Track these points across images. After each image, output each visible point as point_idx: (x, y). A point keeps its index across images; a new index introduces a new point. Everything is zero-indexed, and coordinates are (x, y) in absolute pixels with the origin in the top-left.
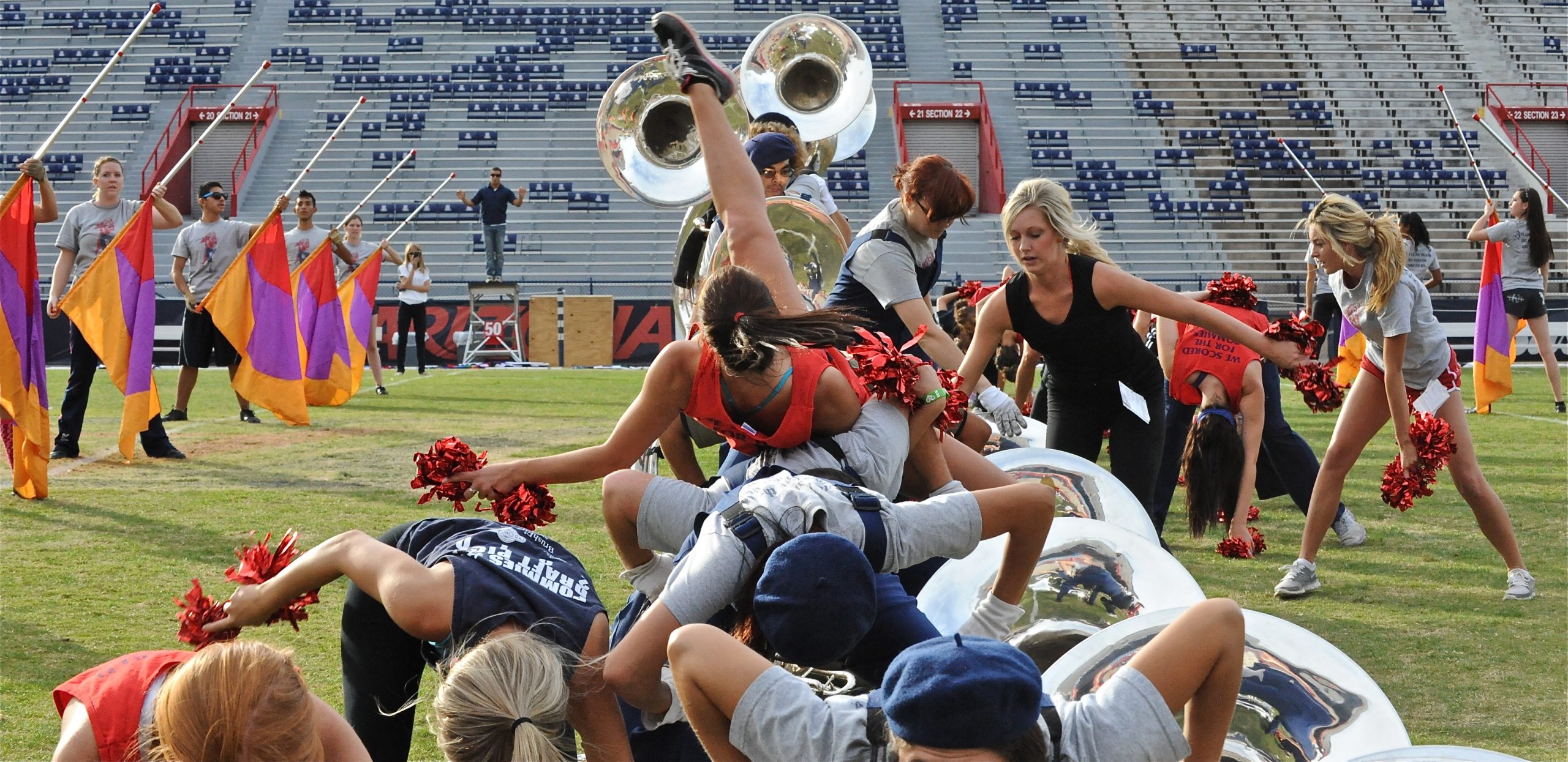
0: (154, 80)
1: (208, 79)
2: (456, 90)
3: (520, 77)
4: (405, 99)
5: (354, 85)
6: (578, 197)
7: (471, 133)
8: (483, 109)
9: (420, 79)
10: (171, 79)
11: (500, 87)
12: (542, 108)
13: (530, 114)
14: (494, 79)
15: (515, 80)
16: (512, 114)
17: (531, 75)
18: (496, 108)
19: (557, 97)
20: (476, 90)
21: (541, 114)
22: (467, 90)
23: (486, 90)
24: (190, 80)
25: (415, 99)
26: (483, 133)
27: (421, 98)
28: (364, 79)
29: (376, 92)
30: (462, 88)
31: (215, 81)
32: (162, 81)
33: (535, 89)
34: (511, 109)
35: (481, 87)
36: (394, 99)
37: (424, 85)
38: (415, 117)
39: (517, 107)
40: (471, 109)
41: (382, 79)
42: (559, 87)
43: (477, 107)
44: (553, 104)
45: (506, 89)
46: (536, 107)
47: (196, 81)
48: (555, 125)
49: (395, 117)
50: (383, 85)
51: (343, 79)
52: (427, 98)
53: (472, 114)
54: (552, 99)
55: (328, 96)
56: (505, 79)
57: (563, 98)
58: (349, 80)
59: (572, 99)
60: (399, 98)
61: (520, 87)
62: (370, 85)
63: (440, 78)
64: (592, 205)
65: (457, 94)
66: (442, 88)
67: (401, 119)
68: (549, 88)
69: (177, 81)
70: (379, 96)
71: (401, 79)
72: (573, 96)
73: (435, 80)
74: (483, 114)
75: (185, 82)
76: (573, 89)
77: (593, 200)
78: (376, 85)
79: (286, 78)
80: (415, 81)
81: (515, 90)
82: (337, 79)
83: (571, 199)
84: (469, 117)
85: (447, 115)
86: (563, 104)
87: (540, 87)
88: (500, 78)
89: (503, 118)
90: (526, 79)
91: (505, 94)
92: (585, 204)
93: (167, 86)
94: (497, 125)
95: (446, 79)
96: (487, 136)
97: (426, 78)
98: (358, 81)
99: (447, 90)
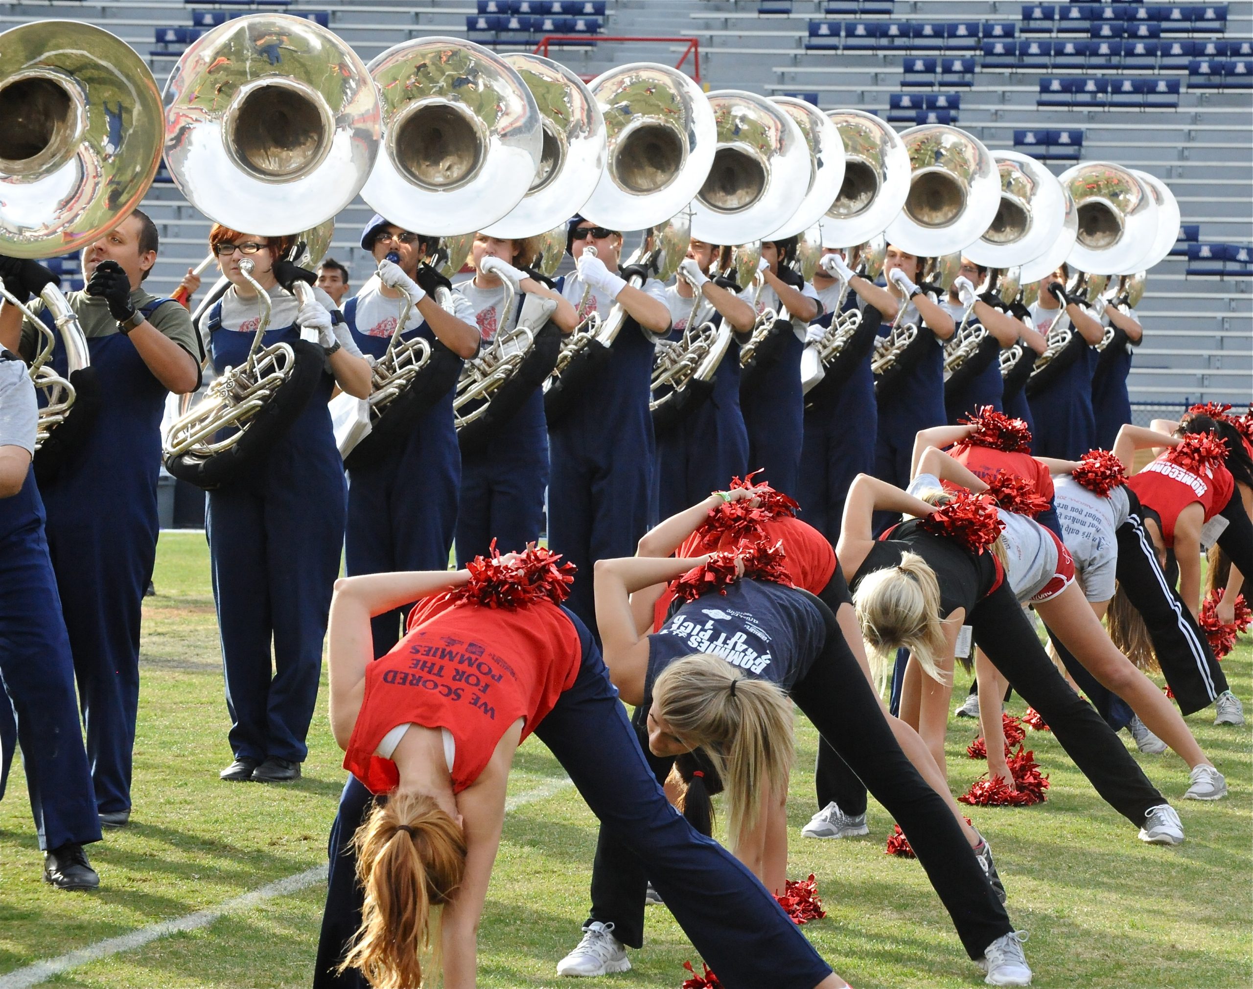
0: (482, 23)
1: (581, 25)
2: (1024, 53)
3: (1143, 30)
4: (930, 68)
5: (842, 40)
6: (1205, 252)
7: (1036, 132)
8: (1066, 88)
9: (962, 30)
10: (514, 23)
11: (1104, 49)
12: (1173, 88)
13: (1152, 98)
14: (1095, 33)
15: (1134, 35)
16: (1118, 98)
17: (1165, 25)
18: (1091, 86)
19: (1205, 68)
20: (1060, 53)
21: (1171, 98)
22: (1045, 52)
23: (1079, 52)
24: (548, 25)
25: (947, 70)
26: (1057, 133)
27: (958, 66)
28: (860, 30)
29: (881, 53)
30: (1034, 49)
31: (592, 28)
32: (498, 26)
33: (1167, 53)
34: (1117, 90)
35: (1069, 48)
36: (909, 68)
37: (971, 41)
38: (942, 101)
39: (1127, 86)
40: (1045, 88)
41: (894, 30)
42: (1210, 49)
43: (1056, 85)
44: (1196, 80)
45: (1114, 52)
46: (1162, 86)
47: (559, 27)
48: (1196, 119)
49: (906, 101)
50: (898, 42)
51: (824, 30)
52: (969, 68)
53: (1046, 97)
54: (1194, 70)
55: (796, 61)
56: (1117, 33)
57: (1215, 70)
58: (834, 32)
59: (1231, 72)
60: (919, 65)
61: (1140, 48)
62: (871, 41)
63: (998, 31)
64: (1232, 266)
65: (1027, 60)
66: (999, 48)
67: (916, 104)
68: (1194, 50)
69: (525, 27)
70: (887, 61)
71: (928, 30)
72: (1234, 65)
73: (988, 34)
74: (1067, 97)
75: (539, 28)
76: (1236, 52)
77: (1234, 259)
78: (884, 41)
79: (726, 24)
80: (953, 35)
81: (1130, 53)
82: (814, 29)
83: (1194, 256)
84: (1041, 103)
85: (1003, 98)
86: (1216, 79)
87: (1176, 49)
88: (1106, 31)
89: (1102, 105)
90: (1154, 34)
91: (1115, 60)
92: (1218, 265)
93: (504, 36)
94: (1091, 118)
95: (1008, 32)
96: (1065, 138)
97: (972, 31)
98: (851, 33)
99: (1009, 51)
